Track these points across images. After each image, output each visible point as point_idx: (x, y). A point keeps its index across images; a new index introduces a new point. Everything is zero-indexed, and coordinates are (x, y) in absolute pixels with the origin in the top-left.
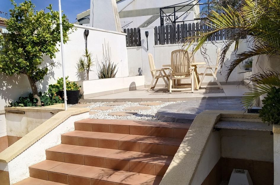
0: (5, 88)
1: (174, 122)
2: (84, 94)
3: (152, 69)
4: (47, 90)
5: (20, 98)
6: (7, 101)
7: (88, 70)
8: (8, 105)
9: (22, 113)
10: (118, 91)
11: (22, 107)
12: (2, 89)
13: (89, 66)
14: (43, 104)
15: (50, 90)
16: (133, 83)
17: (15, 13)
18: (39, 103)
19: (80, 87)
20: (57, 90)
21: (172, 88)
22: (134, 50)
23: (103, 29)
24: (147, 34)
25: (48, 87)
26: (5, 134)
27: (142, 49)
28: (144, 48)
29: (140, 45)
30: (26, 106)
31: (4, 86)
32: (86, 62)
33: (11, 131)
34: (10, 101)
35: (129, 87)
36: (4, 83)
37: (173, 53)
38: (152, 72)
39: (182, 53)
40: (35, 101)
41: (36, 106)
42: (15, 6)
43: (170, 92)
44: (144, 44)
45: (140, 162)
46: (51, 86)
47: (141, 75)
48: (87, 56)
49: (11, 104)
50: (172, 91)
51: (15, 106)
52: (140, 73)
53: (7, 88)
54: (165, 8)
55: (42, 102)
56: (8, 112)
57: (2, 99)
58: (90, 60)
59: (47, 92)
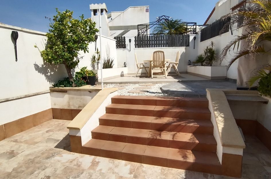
0: (49, 74)
1: (183, 96)
2: (98, 79)
3: (138, 63)
4: (75, 76)
5: (59, 81)
6: (51, 83)
7: (98, 62)
8: (52, 86)
9: (65, 91)
10: (115, 77)
11: (63, 87)
12: (47, 74)
13: (99, 60)
14: (76, 85)
15: (76, 76)
16: (122, 72)
17: (58, 18)
18: (74, 85)
19: (96, 74)
20: (81, 76)
21: (153, 75)
22: (121, 50)
23: (105, 35)
24: (130, 41)
25: (75, 73)
26: (50, 107)
27: (127, 50)
28: (128, 50)
29: (125, 47)
30: (65, 87)
31: (49, 72)
32: (97, 57)
33: (55, 104)
34: (52, 83)
35: (120, 74)
36: (48, 70)
37: (154, 53)
38: (137, 65)
39: (160, 53)
40: (71, 83)
41: (72, 87)
42: (59, 13)
43: (152, 77)
44: (128, 47)
45: (180, 125)
46: (77, 73)
47: (126, 67)
48: (98, 53)
49: (54, 85)
50: (153, 77)
51: (57, 86)
52: (125, 65)
53: (50, 74)
54: (140, 25)
55: (75, 84)
56: (52, 91)
57: (48, 81)
58: (99, 56)
59: (74, 77)
